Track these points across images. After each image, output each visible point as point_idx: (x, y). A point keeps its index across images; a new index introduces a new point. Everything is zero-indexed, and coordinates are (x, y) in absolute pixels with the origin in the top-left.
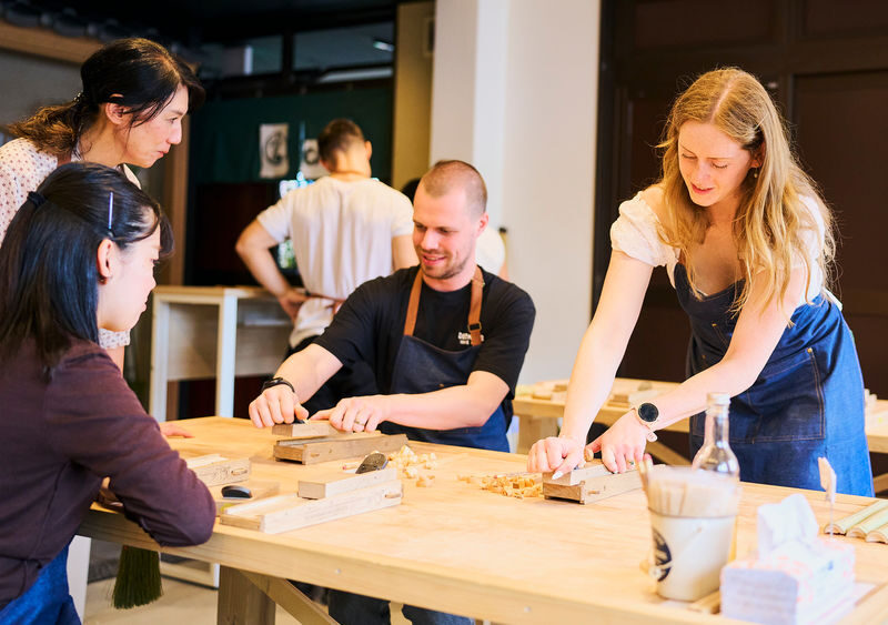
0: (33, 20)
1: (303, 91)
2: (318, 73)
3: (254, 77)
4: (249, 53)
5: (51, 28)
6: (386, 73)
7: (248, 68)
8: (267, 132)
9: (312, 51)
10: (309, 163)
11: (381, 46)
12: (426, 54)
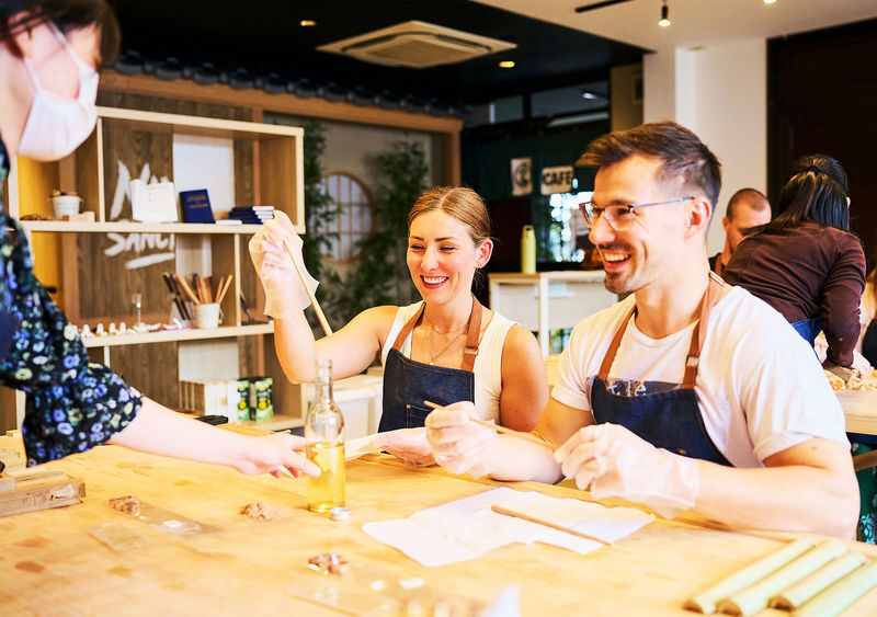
0: (369, 101)
1: (541, 133)
2: (545, 119)
3: (497, 125)
4: (492, 108)
5: (381, 106)
6: (603, 116)
7: (492, 119)
8: (516, 164)
9: (543, 104)
10: (548, 184)
11: (588, 96)
12: (635, 102)
